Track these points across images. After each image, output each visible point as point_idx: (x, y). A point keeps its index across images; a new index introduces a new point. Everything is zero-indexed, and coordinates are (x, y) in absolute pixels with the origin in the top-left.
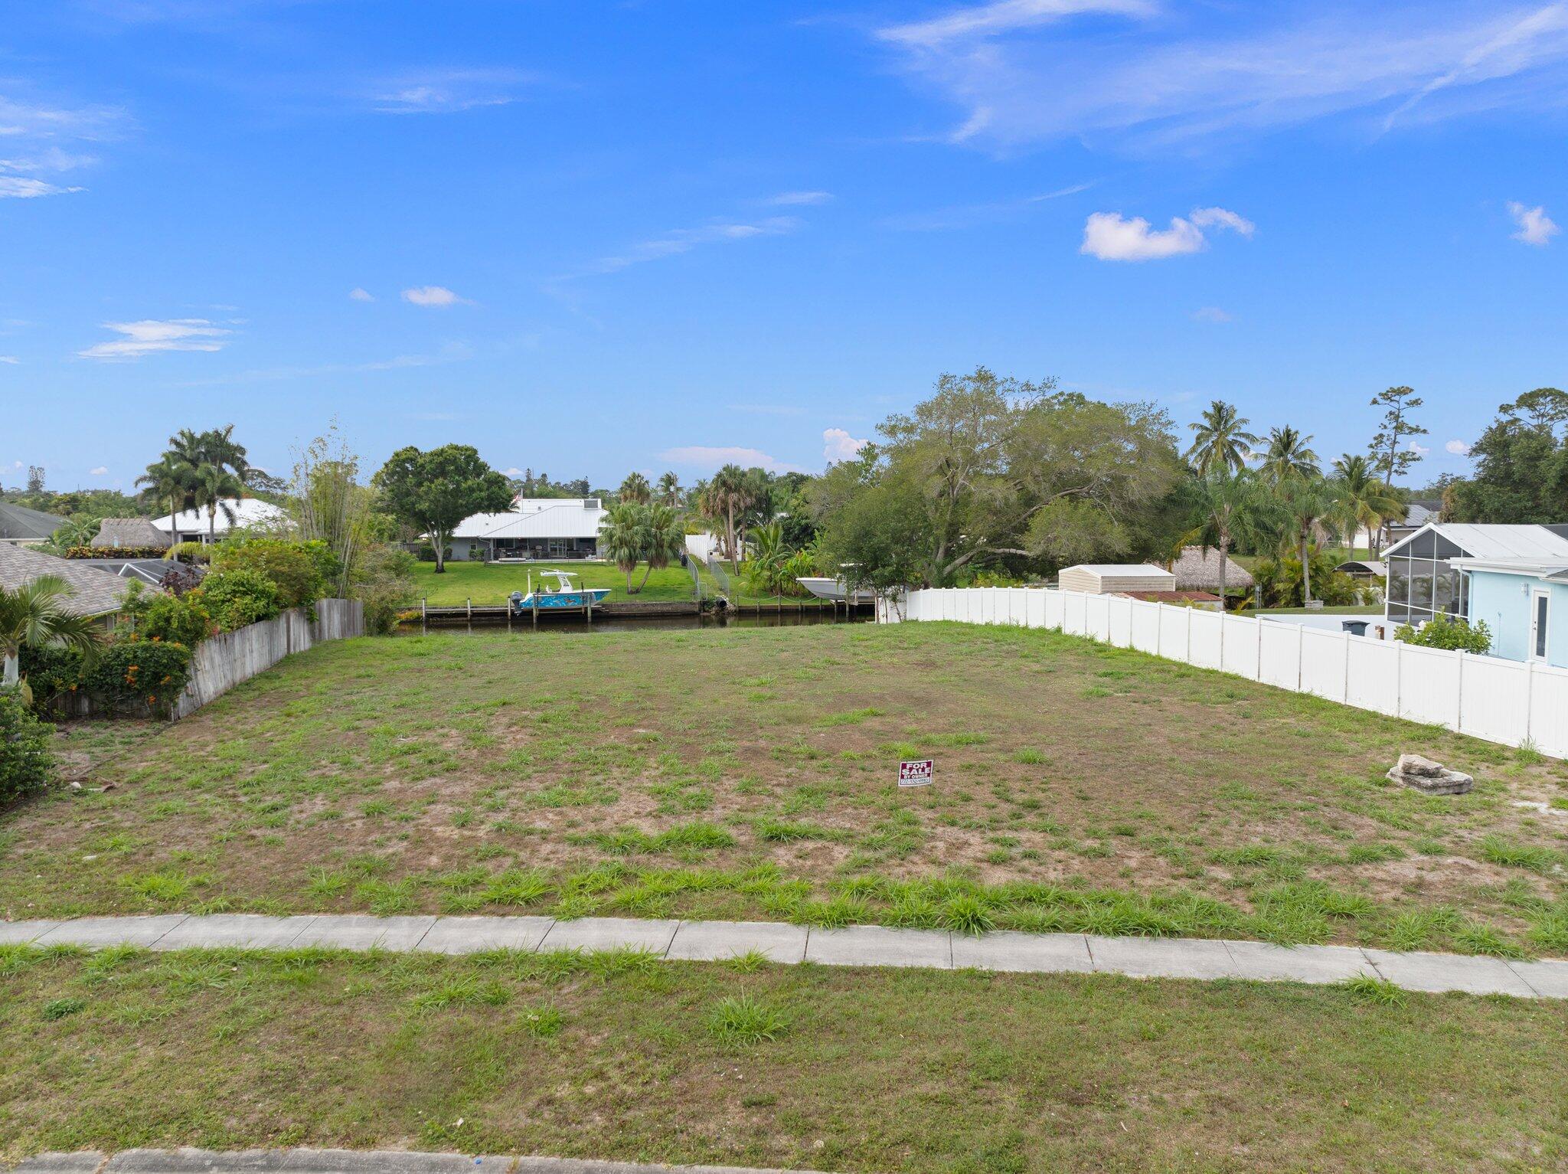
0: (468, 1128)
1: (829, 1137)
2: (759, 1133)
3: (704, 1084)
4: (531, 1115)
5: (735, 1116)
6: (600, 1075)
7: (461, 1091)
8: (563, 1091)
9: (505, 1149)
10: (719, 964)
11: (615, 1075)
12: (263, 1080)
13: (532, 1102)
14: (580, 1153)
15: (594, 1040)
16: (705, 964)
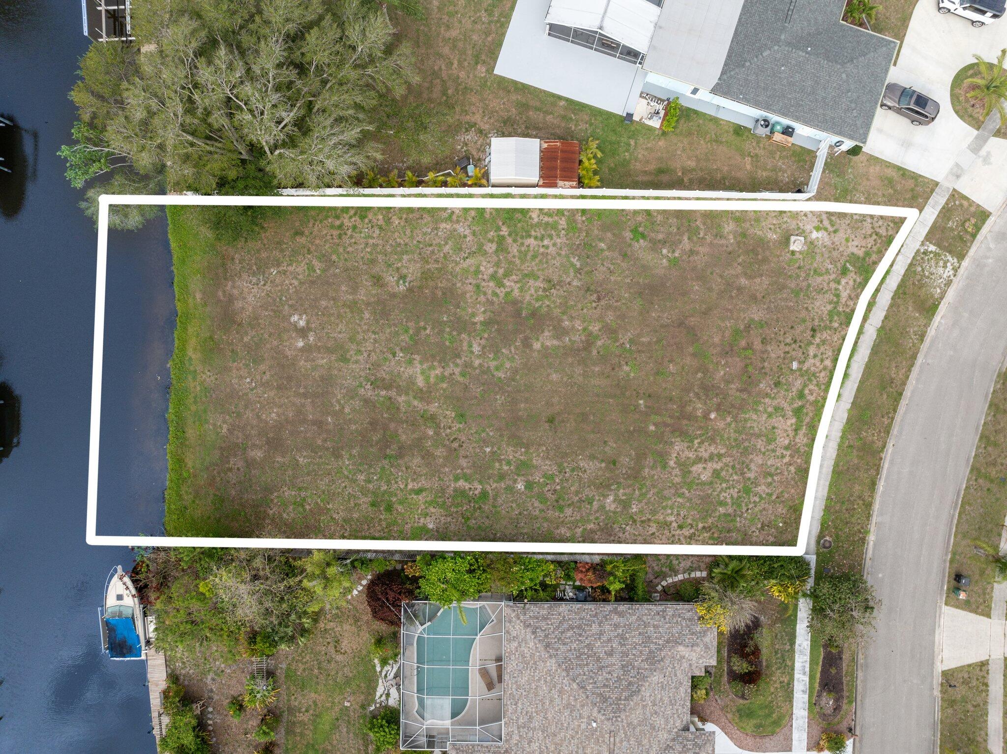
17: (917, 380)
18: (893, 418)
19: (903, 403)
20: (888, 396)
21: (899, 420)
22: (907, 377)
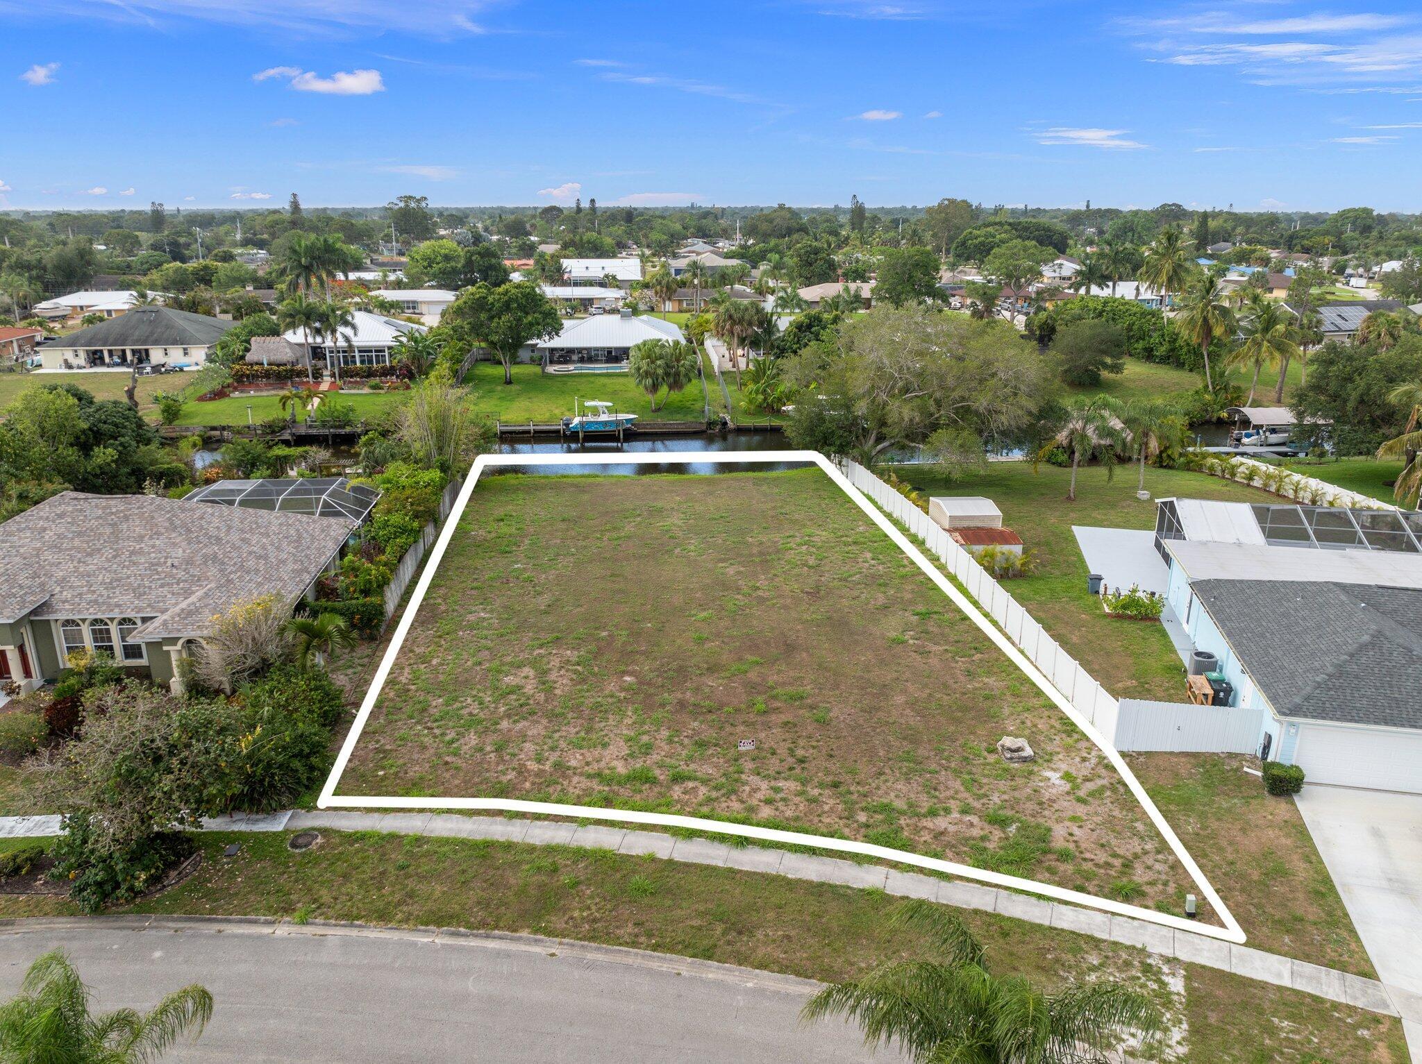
0: (546, 927)
1: (658, 939)
2: (636, 936)
3: (622, 914)
4: (566, 923)
5: (630, 928)
6: (589, 908)
7: (543, 911)
8: (576, 914)
9: (557, 936)
10: (638, 856)
11: (594, 908)
12: (479, 903)
13: (566, 918)
14: (581, 939)
15: (588, 892)
16: (632, 856)
17: (759, 992)
18: (635, 944)
19: (684, 965)
20: (700, 928)
21: (630, 960)
22: (762, 966)
